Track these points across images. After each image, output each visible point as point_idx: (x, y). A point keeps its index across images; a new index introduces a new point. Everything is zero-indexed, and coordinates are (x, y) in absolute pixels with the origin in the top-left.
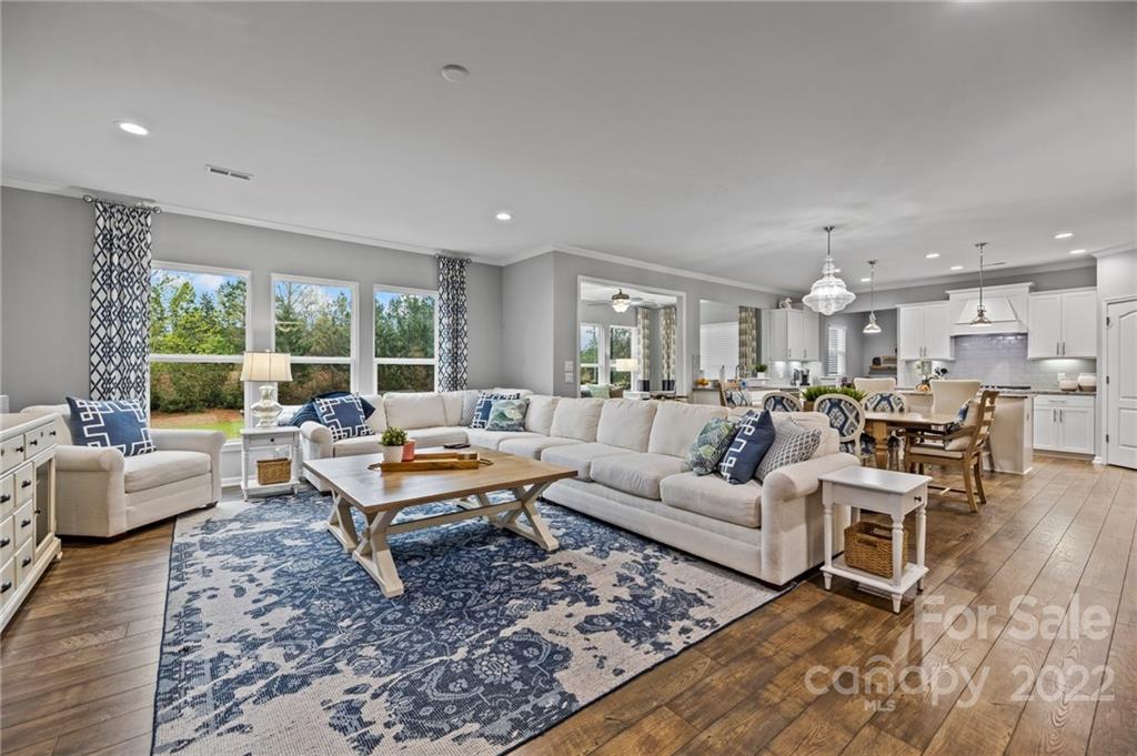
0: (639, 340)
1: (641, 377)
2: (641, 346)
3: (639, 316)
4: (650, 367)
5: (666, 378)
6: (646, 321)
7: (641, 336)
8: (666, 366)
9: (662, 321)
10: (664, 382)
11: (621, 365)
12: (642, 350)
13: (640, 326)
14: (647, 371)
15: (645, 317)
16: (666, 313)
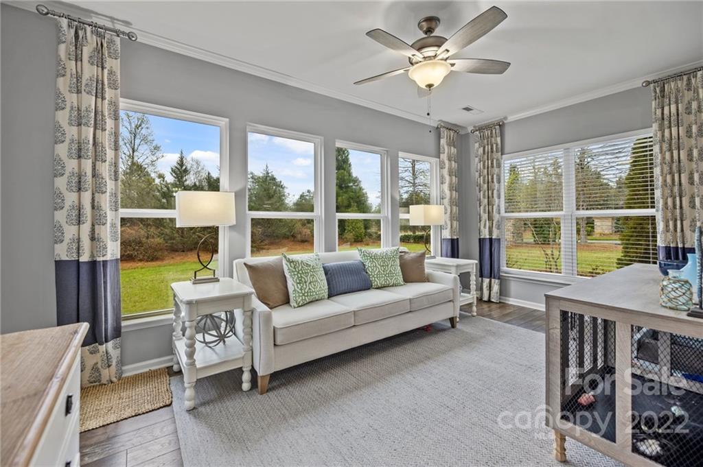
0: (442, 177)
1: (447, 234)
2: (446, 187)
3: (443, 141)
4: (459, 220)
5: (485, 234)
6: (454, 150)
7: (445, 172)
8: (485, 216)
9: (476, 148)
10: (481, 241)
11: (416, 215)
12: (447, 192)
13: (444, 157)
14: (455, 223)
15: (451, 143)
16: (482, 138)
